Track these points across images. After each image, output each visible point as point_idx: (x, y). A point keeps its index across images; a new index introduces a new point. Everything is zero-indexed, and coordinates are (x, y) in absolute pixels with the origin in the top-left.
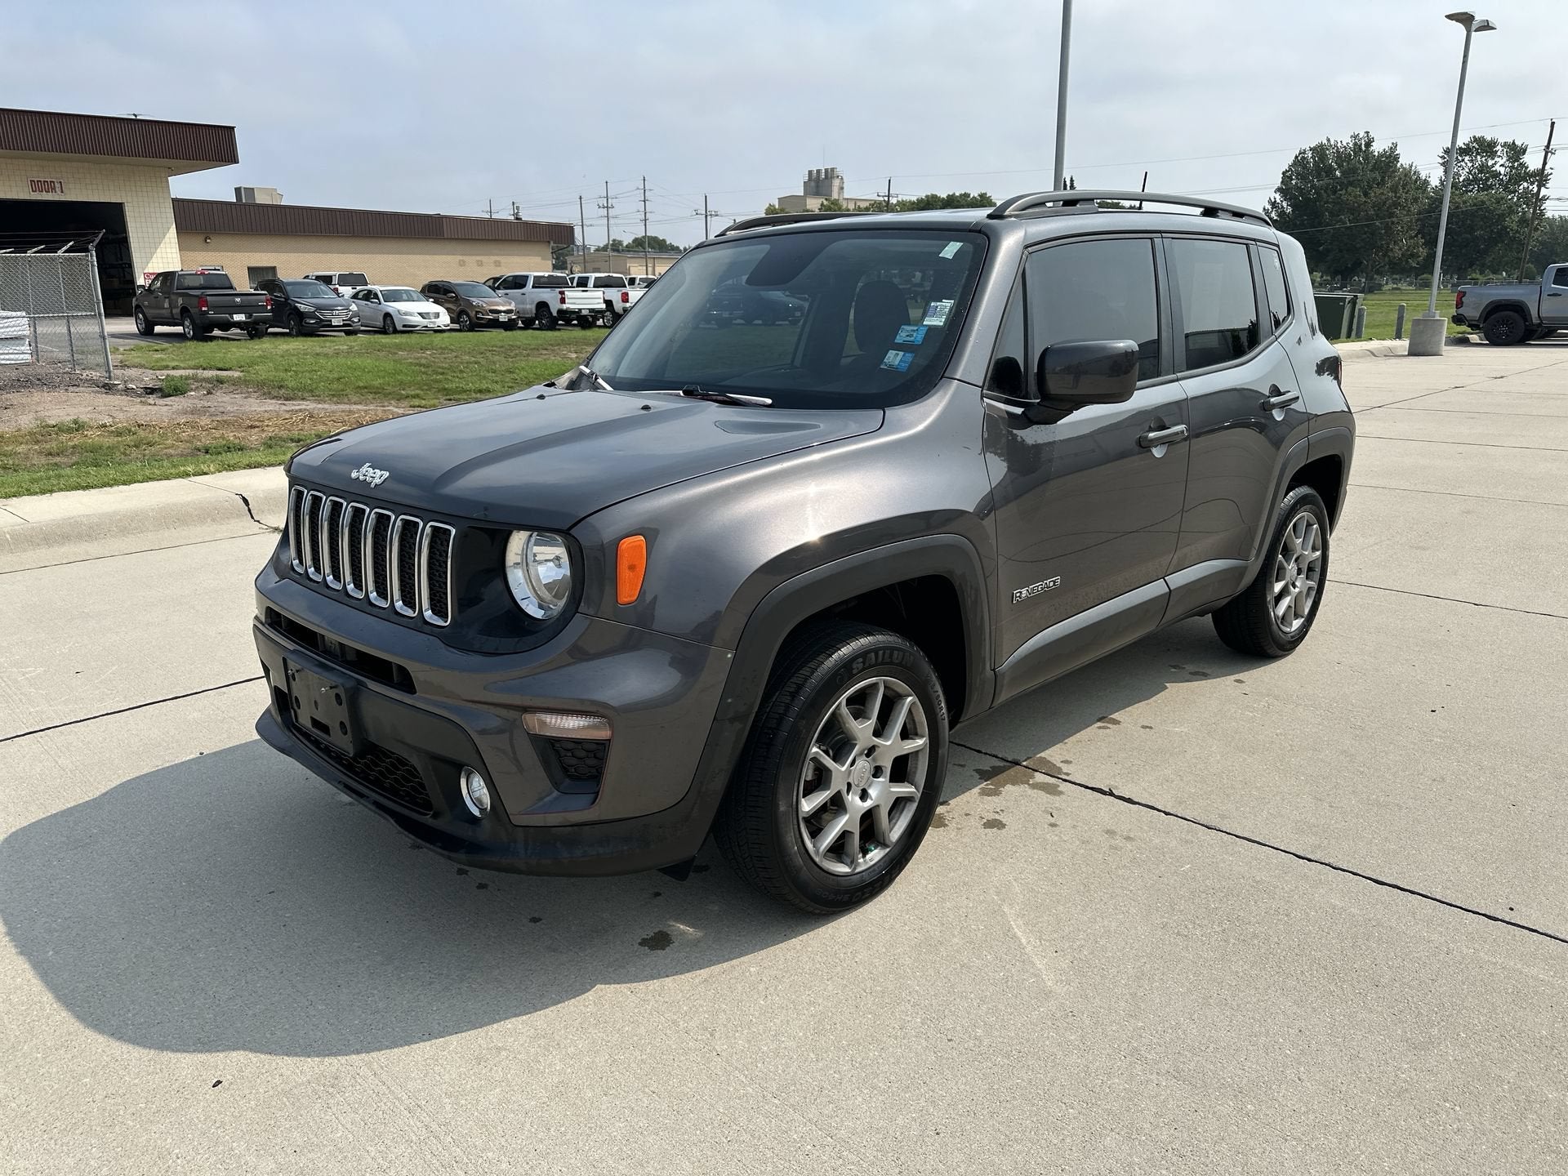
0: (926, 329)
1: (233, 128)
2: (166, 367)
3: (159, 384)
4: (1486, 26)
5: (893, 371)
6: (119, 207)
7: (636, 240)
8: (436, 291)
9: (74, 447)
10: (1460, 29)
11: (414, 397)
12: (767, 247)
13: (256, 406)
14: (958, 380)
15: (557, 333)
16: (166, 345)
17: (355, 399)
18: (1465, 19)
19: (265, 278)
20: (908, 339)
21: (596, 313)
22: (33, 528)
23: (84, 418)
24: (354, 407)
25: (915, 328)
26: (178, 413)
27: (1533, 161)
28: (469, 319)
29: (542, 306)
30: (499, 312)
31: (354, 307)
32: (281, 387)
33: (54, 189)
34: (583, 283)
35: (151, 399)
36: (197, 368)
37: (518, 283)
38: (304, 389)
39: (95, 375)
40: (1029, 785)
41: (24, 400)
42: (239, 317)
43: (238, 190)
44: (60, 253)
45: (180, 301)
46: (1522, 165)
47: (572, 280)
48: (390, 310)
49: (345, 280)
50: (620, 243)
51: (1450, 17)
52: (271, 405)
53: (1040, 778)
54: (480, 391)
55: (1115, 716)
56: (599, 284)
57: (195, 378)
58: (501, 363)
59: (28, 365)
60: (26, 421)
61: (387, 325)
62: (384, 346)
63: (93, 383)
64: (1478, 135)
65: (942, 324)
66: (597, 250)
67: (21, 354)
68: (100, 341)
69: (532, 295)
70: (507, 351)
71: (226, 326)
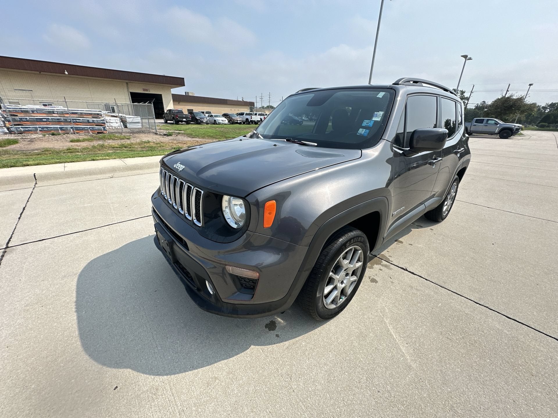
0: (373, 121)
1: (184, 78)
2: (169, 130)
3: (167, 133)
4: (470, 59)
5: (361, 136)
6: (161, 95)
7: (267, 106)
8: (225, 115)
9: (147, 146)
10: (464, 59)
11: (219, 138)
12: (314, 95)
13: (186, 139)
14: (386, 140)
15: (250, 125)
16: (169, 125)
17: (207, 138)
18: (465, 57)
19: (191, 112)
20: (367, 125)
21: (258, 121)
22: (127, 166)
23: (150, 140)
24: (206, 140)
25: (369, 121)
26: (170, 140)
27: (466, 95)
28: (232, 122)
29: (247, 119)
30: (238, 120)
31: (208, 118)
32: (192, 135)
33: (147, 91)
34: (256, 114)
35: (165, 137)
36: (175, 130)
37: (242, 114)
38: (196, 135)
39: (154, 131)
40: (381, 265)
41: (139, 136)
42: (184, 120)
43: (186, 92)
44: (146, 104)
45: (173, 116)
46: (464, 96)
47: (254, 114)
48: (215, 119)
49: (207, 113)
50: (264, 107)
51: (462, 56)
52: (189, 139)
53: (384, 262)
54: (233, 137)
55: (400, 240)
56: (259, 115)
57: (174, 132)
58: (238, 131)
59: (141, 128)
60: (138, 140)
61: (215, 123)
62: (214, 127)
63: (153, 133)
64: (454, 88)
65: (379, 120)
66: (259, 108)
67: (139, 126)
68: (154, 124)
69: (245, 117)
70: (239, 129)
71: (182, 121)
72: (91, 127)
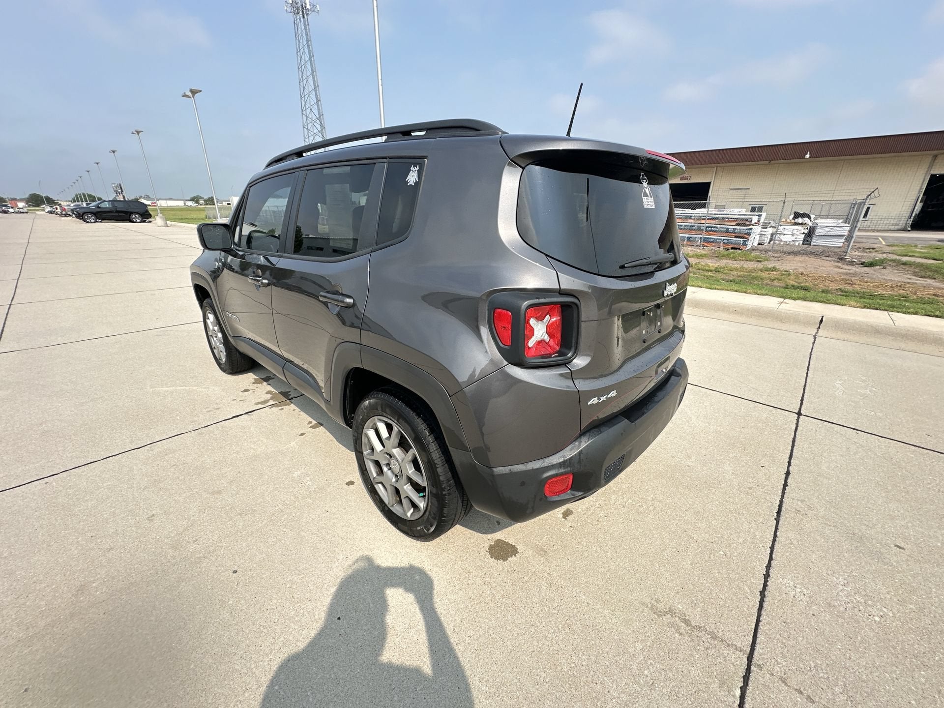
72: (725, 239)
